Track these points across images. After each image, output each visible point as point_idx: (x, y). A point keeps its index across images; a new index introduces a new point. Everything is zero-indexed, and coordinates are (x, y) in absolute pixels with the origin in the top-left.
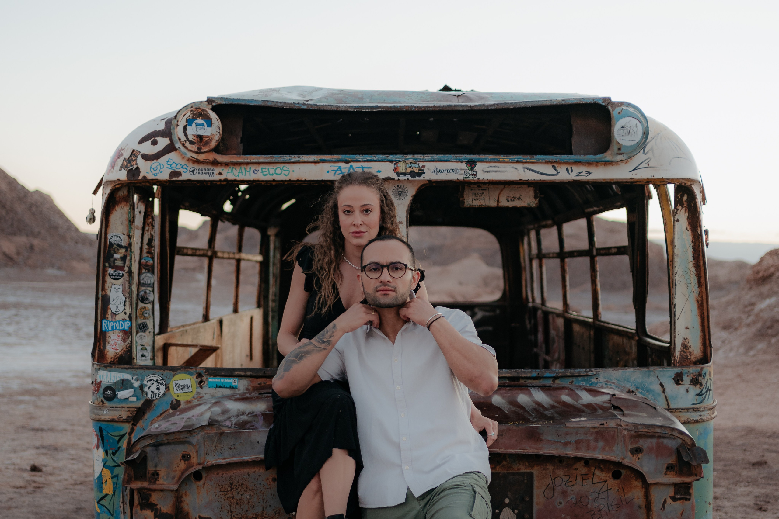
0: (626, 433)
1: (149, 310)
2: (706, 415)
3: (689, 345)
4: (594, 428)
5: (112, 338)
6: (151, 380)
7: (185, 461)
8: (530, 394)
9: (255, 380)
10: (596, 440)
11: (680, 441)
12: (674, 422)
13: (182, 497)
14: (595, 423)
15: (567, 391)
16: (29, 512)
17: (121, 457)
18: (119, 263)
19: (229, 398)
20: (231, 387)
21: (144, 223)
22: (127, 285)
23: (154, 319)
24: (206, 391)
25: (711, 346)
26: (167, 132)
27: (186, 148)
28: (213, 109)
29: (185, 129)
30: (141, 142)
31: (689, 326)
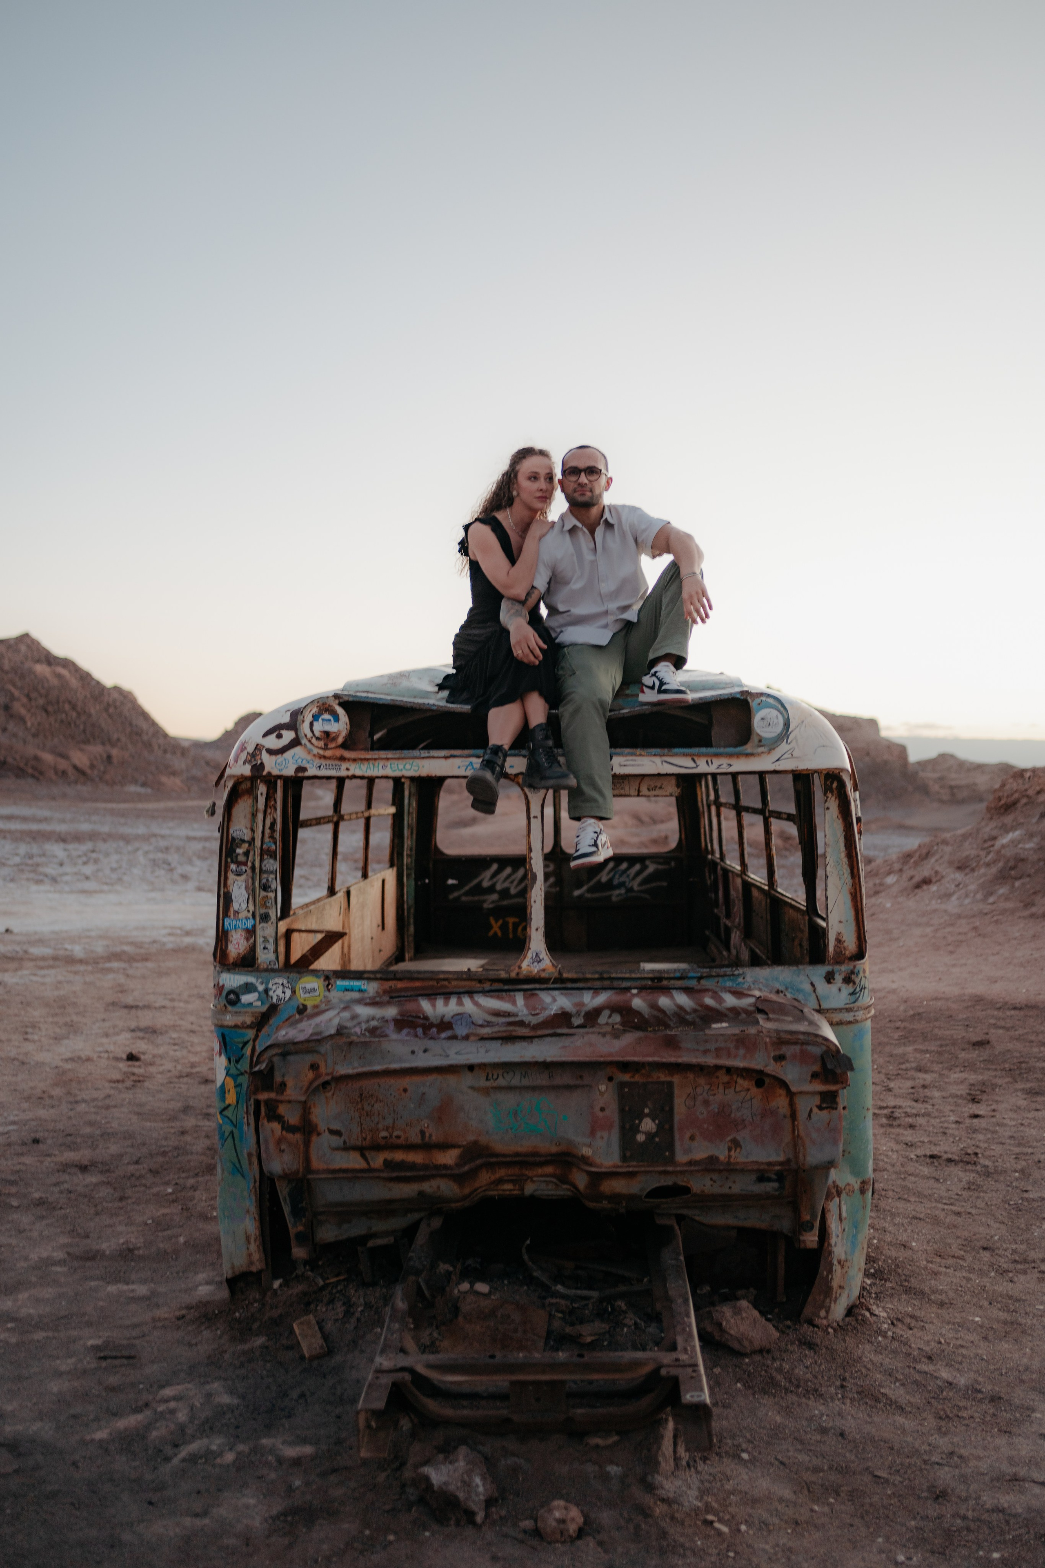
0: (768, 1040)
1: (271, 897)
2: (860, 1015)
3: (844, 939)
4: (735, 1035)
5: (235, 937)
6: (276, 983)
7: (313, 1070)
8: (672, 997)
9: (386, 982)
10: (737, 1048)
11: (824, 1048)
12: (818, 1027)
13: (310, 1108)
14: (736, 1031)
15: (711, 994)
16: (130, 1112)
17: (245, 1065)
18: (241, 858)
19: (360, 1001)
20: (360, 991)
21: (266, 806)
22: (250, 881)
23: (276, 908)
24: (335, 995)
25: (866, 941)
26: (292, 725)
27: (312, 744)
28: (340, 704)
29: (311, 724)
30: (265, 735)
31: (843, 920)
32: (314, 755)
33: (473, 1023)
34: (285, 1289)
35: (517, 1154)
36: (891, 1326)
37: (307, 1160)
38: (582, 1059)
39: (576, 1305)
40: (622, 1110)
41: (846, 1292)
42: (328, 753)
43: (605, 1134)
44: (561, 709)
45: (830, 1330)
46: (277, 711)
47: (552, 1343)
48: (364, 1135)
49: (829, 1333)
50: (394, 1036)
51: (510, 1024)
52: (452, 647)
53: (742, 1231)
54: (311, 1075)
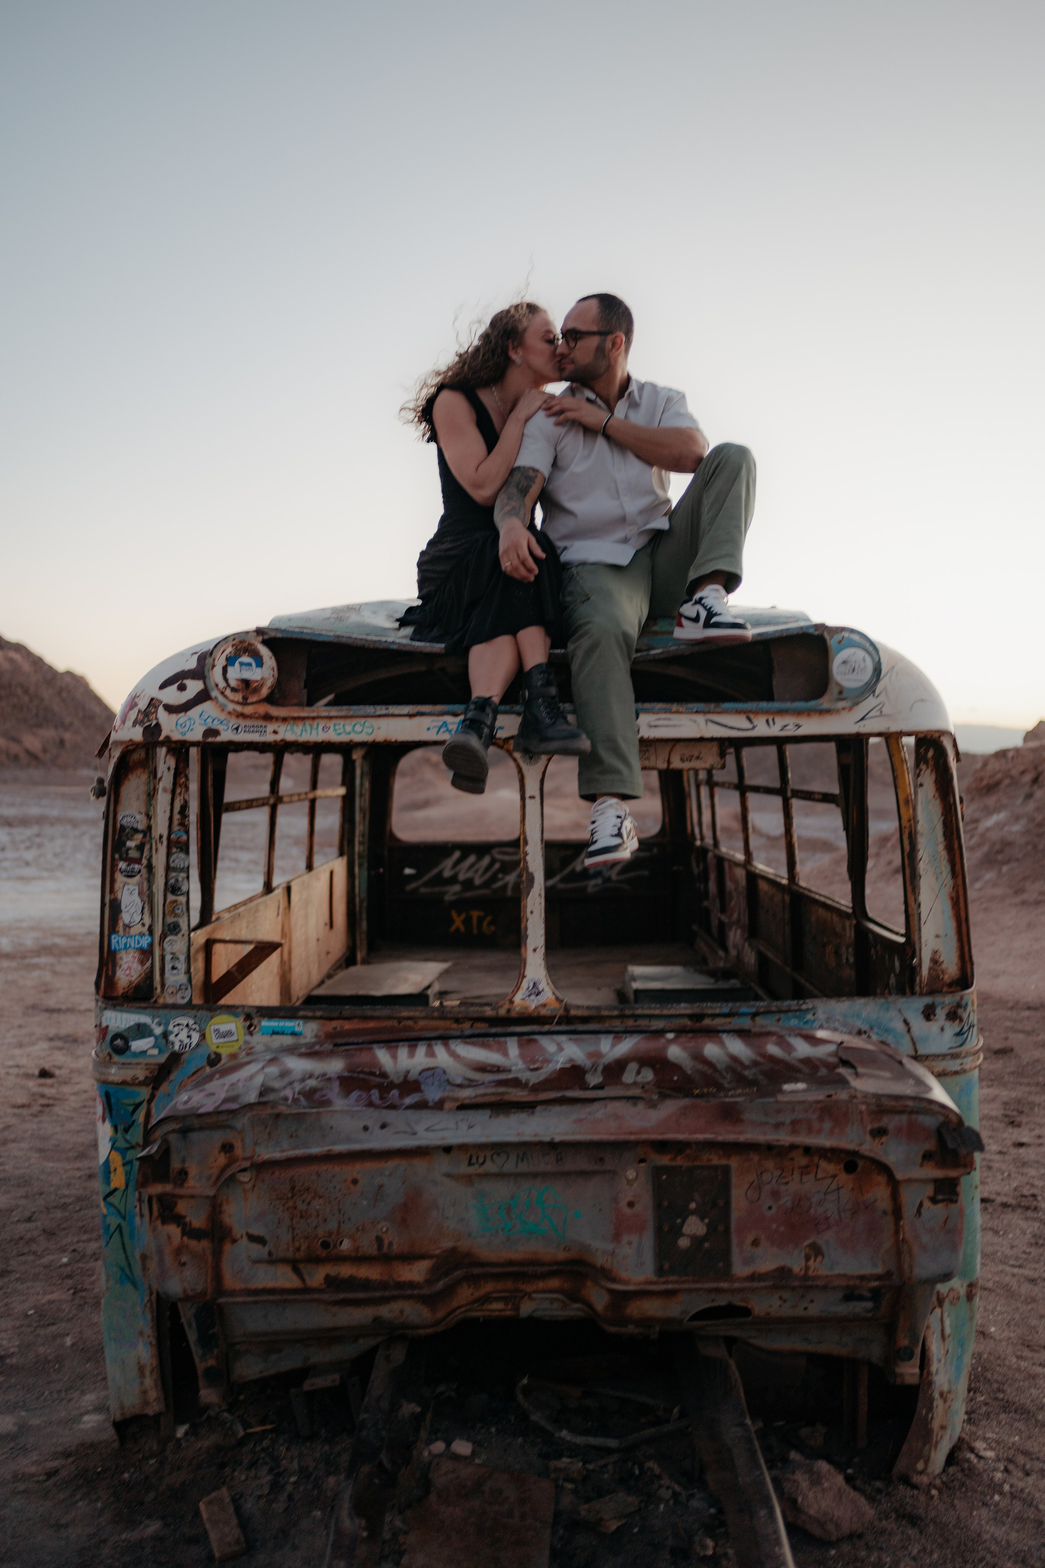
0: (864, 1108)
1: (181, 904)
2: (969, 1063)
3: (941, 960)
4: (818, 1102)
5: (125, 960)
6: (178, 1025)
7: (226, 1153)
8: (722, 1044)
9: (328, 1022)
10: (821, 1119)
11: (941, 1119)
12: (929, 1089)
13: (221, 1205)
14: (819, 1095)
15: (774, 1038)
17: (136, 1135)
18: (133, 854)
19: (292, 1050)
20: (294, 1034)
21: (175, 784)
22: (145, 884)
23: (189, 916)
24: (259, 1040)
25: (972, 961)
26: (198, 673)
27: (225, 697)
28: (265, 642)
29: (225, 670)
30: (163, 686)
31: (940, 933)
32: (230, 713)
33: (448, 1081)
34: (193, 1439)
35: (511, 1263)
36: (1005, 1475)
37: (218, 1277)
38: (605, 1137)
39: (591, 1467)
40: (658, 1206)
41: (949, 1432)
42: (248, 710)
43: (634, 1238)
44: (571, 647)
45: (934, 1492)
46: (181, 655)
47: (561, 1532)
48: (297, 1244)
49: (932, 1497)
50: (339, 1103)
51: (500, 1083)
52: (416, 570)
53: (814, 1358)
54: (222, 1159)
